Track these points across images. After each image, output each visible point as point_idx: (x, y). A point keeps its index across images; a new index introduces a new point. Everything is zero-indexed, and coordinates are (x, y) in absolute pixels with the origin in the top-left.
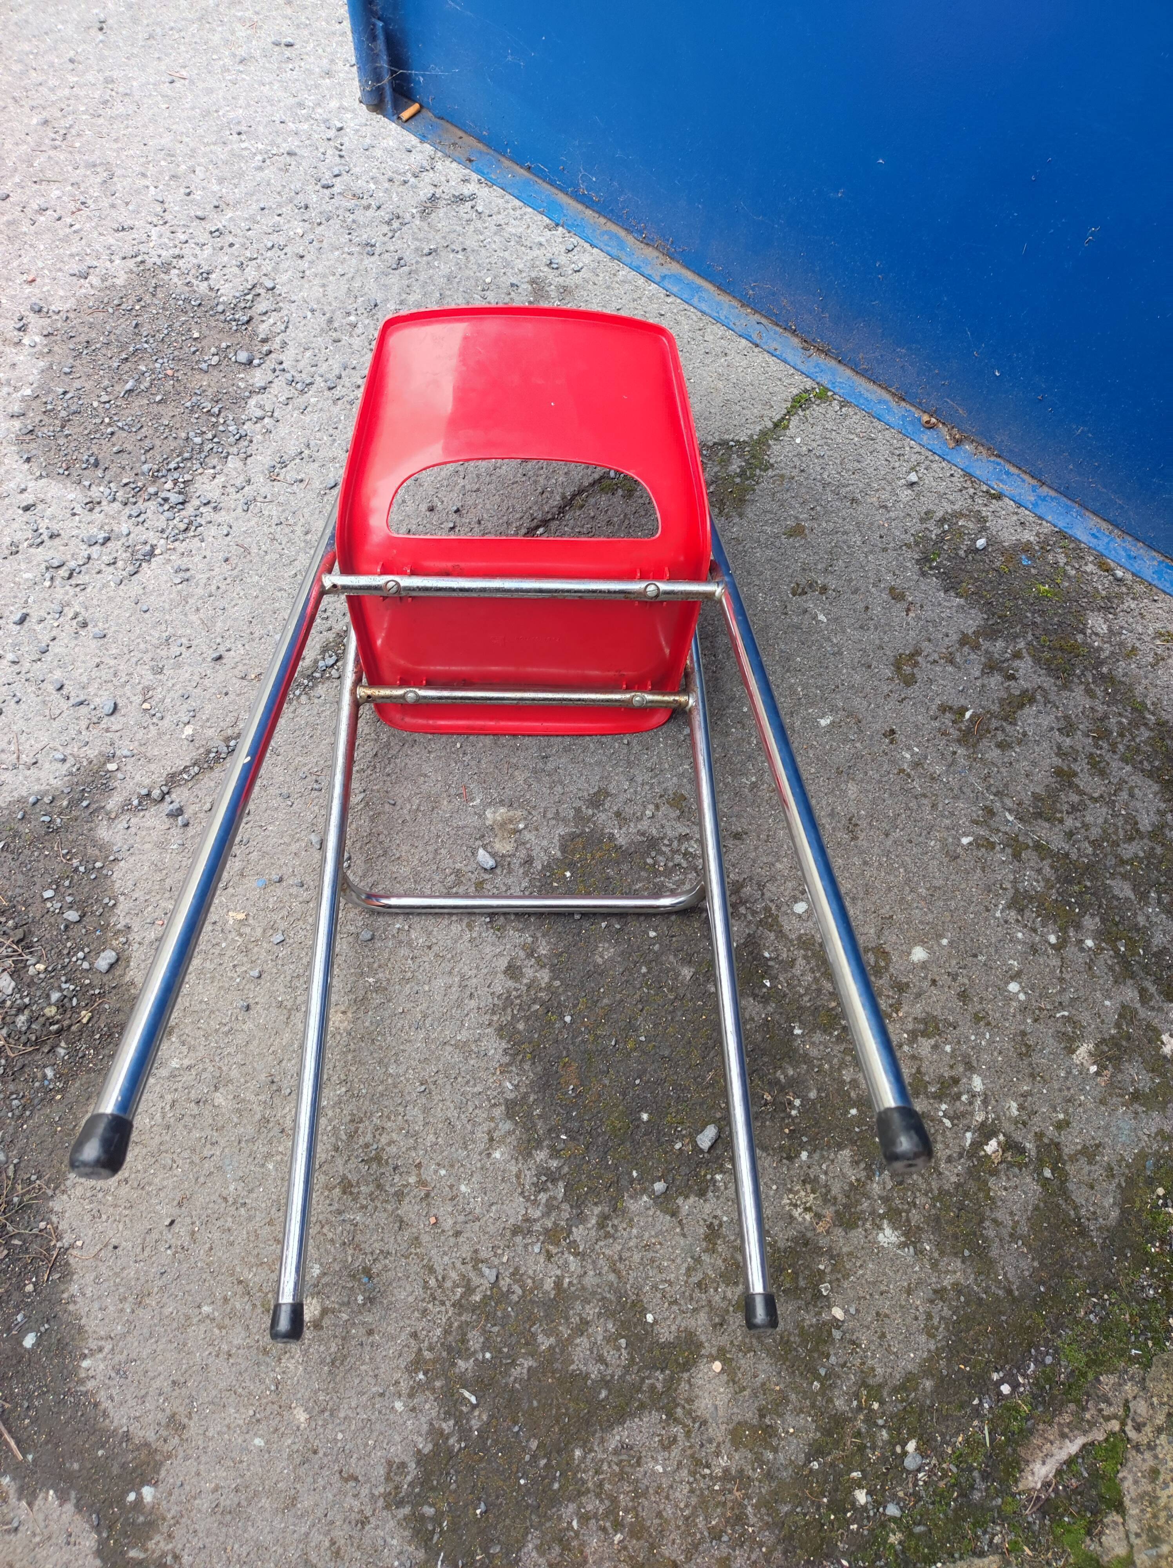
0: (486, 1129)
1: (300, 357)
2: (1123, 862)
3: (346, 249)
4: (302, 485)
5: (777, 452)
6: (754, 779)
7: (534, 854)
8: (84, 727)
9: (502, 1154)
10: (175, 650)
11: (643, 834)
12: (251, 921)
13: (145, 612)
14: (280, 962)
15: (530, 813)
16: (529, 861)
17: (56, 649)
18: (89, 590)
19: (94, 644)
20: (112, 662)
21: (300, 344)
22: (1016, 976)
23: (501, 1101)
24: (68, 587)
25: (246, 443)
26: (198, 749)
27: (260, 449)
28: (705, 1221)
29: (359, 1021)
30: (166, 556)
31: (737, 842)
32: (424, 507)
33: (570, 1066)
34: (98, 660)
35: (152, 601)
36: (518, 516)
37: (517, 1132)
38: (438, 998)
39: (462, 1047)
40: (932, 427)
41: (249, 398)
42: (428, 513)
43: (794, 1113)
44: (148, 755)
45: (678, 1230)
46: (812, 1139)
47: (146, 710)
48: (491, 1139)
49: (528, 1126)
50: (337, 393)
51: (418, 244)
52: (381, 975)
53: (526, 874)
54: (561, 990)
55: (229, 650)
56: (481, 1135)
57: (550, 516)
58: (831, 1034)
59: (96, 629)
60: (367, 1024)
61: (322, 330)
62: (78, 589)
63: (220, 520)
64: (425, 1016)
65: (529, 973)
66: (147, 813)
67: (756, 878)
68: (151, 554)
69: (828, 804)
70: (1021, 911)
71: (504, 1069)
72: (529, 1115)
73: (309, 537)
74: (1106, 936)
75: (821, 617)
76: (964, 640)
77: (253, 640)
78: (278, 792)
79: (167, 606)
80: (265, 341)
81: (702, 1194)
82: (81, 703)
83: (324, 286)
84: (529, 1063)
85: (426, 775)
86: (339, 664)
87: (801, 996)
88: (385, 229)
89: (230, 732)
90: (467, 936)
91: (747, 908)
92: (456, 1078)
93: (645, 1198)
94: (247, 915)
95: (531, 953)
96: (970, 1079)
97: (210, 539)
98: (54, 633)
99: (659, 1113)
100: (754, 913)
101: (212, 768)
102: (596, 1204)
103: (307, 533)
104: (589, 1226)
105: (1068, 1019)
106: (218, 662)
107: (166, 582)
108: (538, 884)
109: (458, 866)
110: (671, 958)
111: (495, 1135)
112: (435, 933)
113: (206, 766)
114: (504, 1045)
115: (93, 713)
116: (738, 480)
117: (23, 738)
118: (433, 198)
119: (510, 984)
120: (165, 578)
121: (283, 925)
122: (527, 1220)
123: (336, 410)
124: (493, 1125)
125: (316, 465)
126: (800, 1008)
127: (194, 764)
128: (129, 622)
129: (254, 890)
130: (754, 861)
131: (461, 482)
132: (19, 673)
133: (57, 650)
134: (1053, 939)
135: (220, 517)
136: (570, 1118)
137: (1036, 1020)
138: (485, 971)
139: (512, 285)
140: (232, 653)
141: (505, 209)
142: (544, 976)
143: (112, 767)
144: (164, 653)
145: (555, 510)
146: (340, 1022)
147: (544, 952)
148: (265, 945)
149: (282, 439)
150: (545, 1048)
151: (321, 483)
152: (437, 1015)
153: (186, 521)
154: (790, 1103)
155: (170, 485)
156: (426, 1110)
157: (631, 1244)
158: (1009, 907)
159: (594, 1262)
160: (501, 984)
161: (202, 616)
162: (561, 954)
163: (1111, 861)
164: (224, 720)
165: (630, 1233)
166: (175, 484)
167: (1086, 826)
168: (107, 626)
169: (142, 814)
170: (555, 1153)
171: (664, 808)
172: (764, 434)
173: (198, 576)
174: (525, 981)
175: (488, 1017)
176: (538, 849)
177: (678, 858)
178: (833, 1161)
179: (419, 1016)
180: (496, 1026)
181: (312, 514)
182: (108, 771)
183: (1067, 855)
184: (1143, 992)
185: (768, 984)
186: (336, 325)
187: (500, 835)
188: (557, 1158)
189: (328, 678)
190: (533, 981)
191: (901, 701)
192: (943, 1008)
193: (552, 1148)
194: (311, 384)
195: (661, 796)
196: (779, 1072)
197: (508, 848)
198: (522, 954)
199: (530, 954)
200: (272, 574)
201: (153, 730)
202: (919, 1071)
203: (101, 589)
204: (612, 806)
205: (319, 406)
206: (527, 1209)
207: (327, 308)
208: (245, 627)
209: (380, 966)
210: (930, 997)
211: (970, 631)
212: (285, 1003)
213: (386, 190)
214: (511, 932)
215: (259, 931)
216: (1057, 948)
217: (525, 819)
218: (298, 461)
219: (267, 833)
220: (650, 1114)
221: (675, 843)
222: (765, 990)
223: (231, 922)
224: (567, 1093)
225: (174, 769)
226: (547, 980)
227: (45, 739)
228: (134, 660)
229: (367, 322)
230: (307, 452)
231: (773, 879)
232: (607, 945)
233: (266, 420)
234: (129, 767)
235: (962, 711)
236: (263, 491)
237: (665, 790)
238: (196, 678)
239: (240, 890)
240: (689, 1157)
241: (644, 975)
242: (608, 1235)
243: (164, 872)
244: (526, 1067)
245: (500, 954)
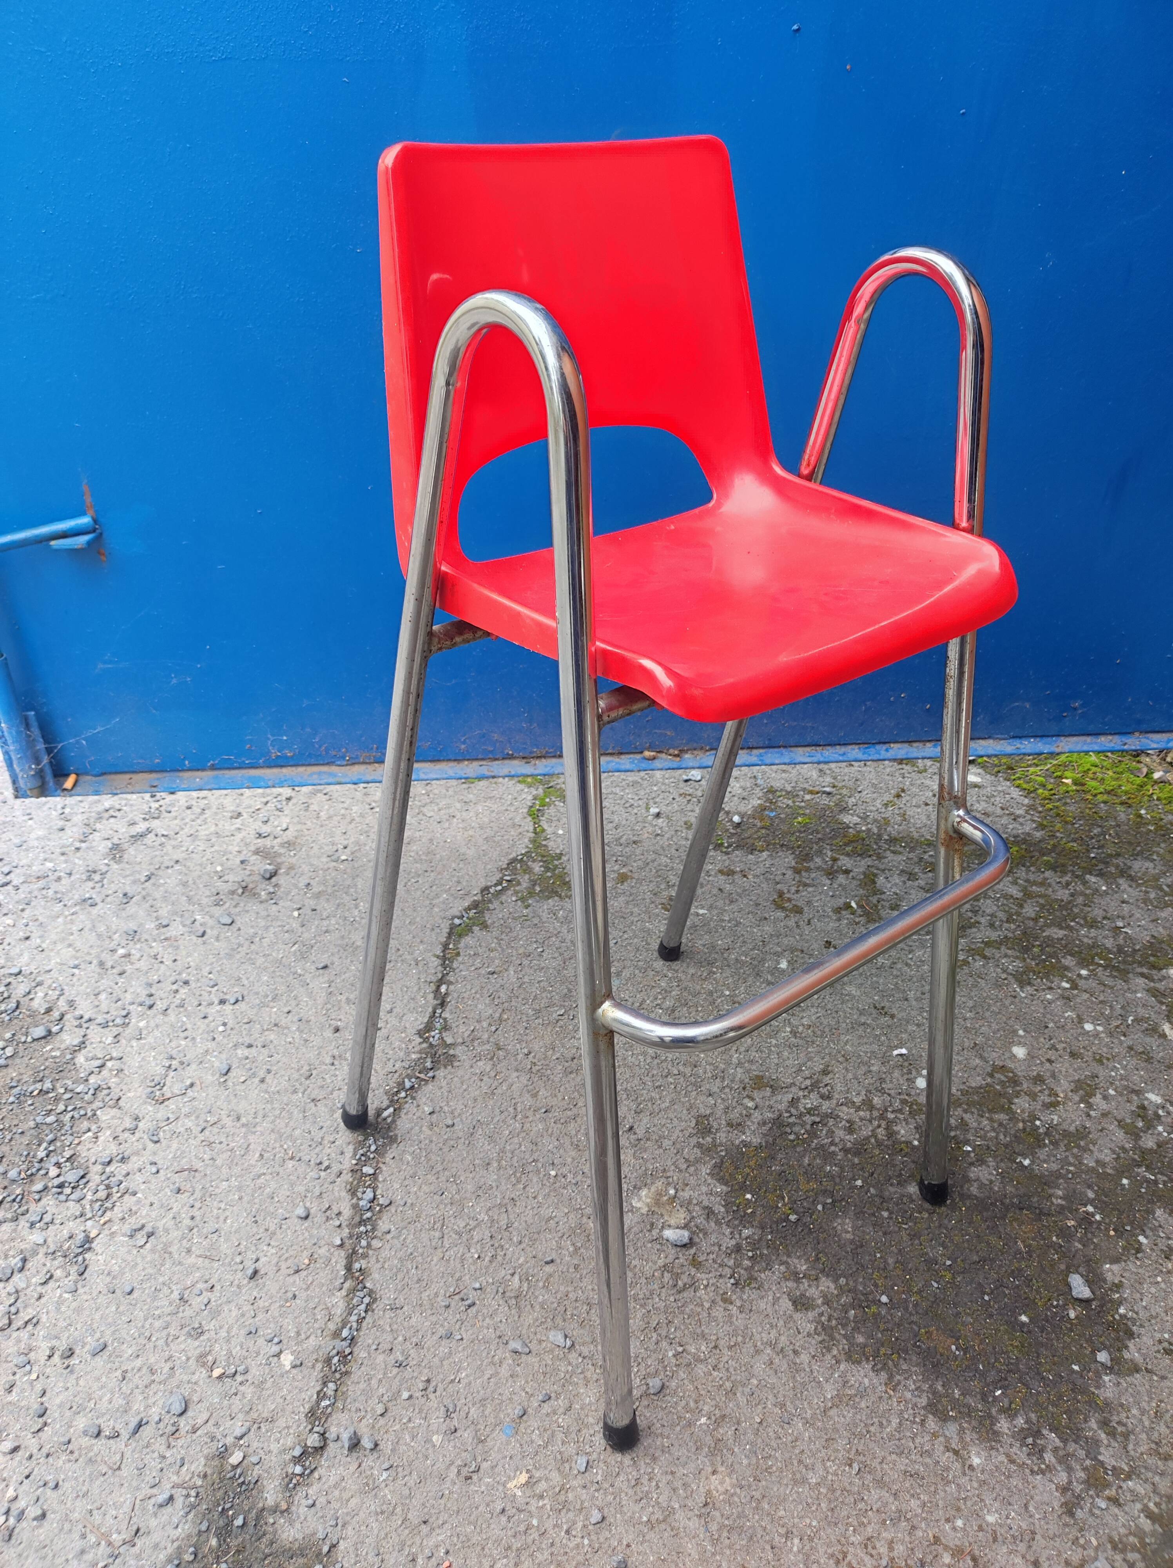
0: (942, 1448)
1: (97, 1003)
2: (1035, 920)
3: (67, 913)
4: (194, 1088)
5: (554, 846)
6: (788, 1029)
7: (706, 1203)
8: (163, 1448)
9: (978, 1454)
10: (197, 1302)
11: (764, 1123)
12: (537, 1474)
13: (130, 1293)
14: (606, 1485)
15: (668, 1177)
16: (709, 1212)
17: (53, 1402)
18: (44, 1318)
19: (99, 1361)
20: (138, 1363)
21: (88, 994)
22: (1081, 1020)
23: (922, 1412)
24: (15, 1334)
25: (105, 1092)
26: (313, 1366)
27: (124, 1088)
28: (1158, 1351)
29: (736, 1466)
30: (107, 1232)
31: (831, 1076)
32: (328, 1033)
33: (931, 1334)
34: (118, 1374)
35: (128, 1280)
36: (415, 989)
37: (965, 1425)
38: (773, 1380)
39: (839, 1400)
40: (654, 758)
41: (72, 1059)
42: (337, 1034)
43: (1098, 1217)
44: (265, 1415)
45: (1155, 1378)
46: (1132, 1223)
47: (220, 1377)
48: (956, 1453)
49: (967, 1412)
50: (160, 1005)
51: (132, 878)
52: (706, 1408)
53: (718, 1223)
54: (851, 1283)
55: (257, 1260)
56: (946, 1458)
57: (440, 976)
58: (1045, 1145)
59: (87, 1348)
60: (745, 1462)
61: (99, 974)
62: (30, 1327)
63: (136, 1166)
64: (783, 1406)
65: (813, 1292)
66: (320, 1471)
67: (871, 1088)
68: (88, 1240)
69: (852, 1009)
70: (1029, 984)
71: (892, 1384)
72: (956, 1404)
73: (244, 1120)
74: (1084, 962)
75: (701, 912)
76: (797, 871)
77: (274, 1233)
78: (435, 1338)
79: (151, 1271)
80: (49, 1011)
81: (1131, 1335)
82: (140, 1425)
83: (70, 945)
84: (902, 1361)
85: (551, 1218)
86: (379, 1192)
87: (996, 1138)
88: (90, 884)
89: (332, 1326)
90: (734, 1310)
91: (892, 1112)
92: (868, 1432)
93: (1106, 1378)
94: (528, 1471)
95: (795, 1277)
96: (1147, 1099)
97: (143, 1187)
98: (39, 1387)
99: (1028, 1306)
100: (900, 1111)
101: (347, 1373)
102: (1086, 1421)
103: (238, 1119)
104: (1105, 1442)
105: (1136, 1020)
106: (258, 1276)
107: (129, 1252)
108: (736, 1222)
109: (661, 1263)
110: (892, 1189)
111: (954, 1446)
112: (707, 1331)
113: (338, 1375)
114: (868, 1366)
115: (161, 1425)
116: (549, 874)
117: (97, 1517)
118: (116, 847)
119: (811, 1315)
120: (124, 1250)
121: (571, 1449)
122: (1064, 1490)
123: (172, 1017)
124: (941, 1439)
125: (194, 1066)
126: (1006, 1146)
127: (325, 1384)
128: (122, 1314)
129: (508, 1443)
130: (856, 1078)
131: (343, 998)
132: (31, 1457)
133: (58, 1401)
134: (1067, 986)
135: (135, 1163)
136: (983, 1375)
137: (1125, 1035)
138: (781, 1323)
139: (242, 862)
140: (263, 1260)
141: (186, 824)
142: (827, 1284)
143: (235, 1458)
144: (189, 1312)
145: (440, 968)
146: (722, 1483)
147: (804, 1267)
148: (575, 1483)
149: (140, 1067)
150: (897, 1339)
151: (213, 1075)
152: (791, 1394)
153: (102, 1187)
154: (1087, 1213)
155: (54, 1172)
156: (880, 1483)
157: (1147, 1423)
158: (1021, 988)
159: (1146, 1468)
160: (805, 1322)
161: (198, 1253)
162: (818, 1259)
163: (1031, 923)
164: (316, 1320)
165: (1134, 1416)
166: (59, 1168)
167: (992, 915)
168: (98, 1335)
169: (316, 1475)
170: (1009, 1412)
171: (756, 1094)
172: (533, 841)
173: (160, 1224)
174: (820, 1301)
175: (828, 1357)
176: (704, 1197)
177: (808, 1119)
178: (1160, 1226)
179: (777, 1410)
180: (843, 1357)
181: (229, 1102)
182: (235, 1467)
183: (1006, 937)
184: (1142, 975)
185: (969, 1149)
186: (109, 964)
187: (664, 1212)
188: (1016, 1415)
189: (380, 1211)
190: (824, 1296)
191: (809, 923)
192: (1075, 1070)
193: (1002, 1410)
194: (128, 1014)
195: (744, 1088)
196: (1054, 1200)
197: (683, 1216)
198: (790, 1284)
199: (797, 1280)
200: (237, 1170)
201: (248, 1391)
202: (1119, 1122)
203: (58, 1309)
204: (719, 1122)
205: (152, 1024)
206: (1051, 1481)
207: (88, 958)
208: (255, 1230)
209: (696, 1402)
210: (1060, 1071)
211: (793, 864)
212: (654, 1518)
213: (66, 862)
214: (763, 1275)
215: (555, 1477)
216: (1075, 986)
217: (669, 1184)
218: (172, 1074)
219: (463, 1382)
220: (1024, 1313)
221: (793, 1111)
222: (972, 1155)
223: (519, 1493)
224: (956, 1357)
225: (307, 1406)
226: (832, 1286)
227: (125, 1498)
228: (161, 1342)
229: (138, 946)
230: (175, 1063)
231: (882, 1080)
232: (839, 1221)
233: (109, 1064)
234: (255, 1445)
235: (848, 906)
236: (160, 1115)
237: (741, 1081)
238: (247, 1308)
239: (494, 1455)
240: (1088, 1316)
241: (890, 1218)
242: (1126, 1436)
243: (398, 1510)
244: (905, 1367)
245: (776, 1300)
